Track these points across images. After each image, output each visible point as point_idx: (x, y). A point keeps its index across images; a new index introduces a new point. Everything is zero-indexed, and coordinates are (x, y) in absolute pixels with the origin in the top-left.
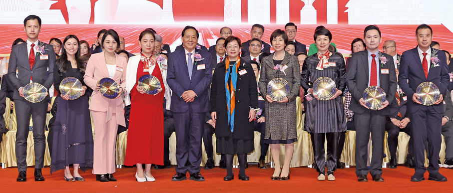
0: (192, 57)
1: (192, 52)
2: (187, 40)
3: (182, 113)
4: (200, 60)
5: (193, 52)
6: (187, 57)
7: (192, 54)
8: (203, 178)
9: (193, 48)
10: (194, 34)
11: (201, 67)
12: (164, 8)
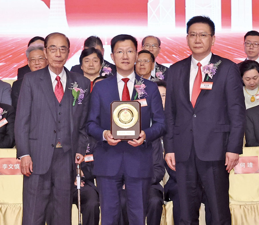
12: (51, 6)
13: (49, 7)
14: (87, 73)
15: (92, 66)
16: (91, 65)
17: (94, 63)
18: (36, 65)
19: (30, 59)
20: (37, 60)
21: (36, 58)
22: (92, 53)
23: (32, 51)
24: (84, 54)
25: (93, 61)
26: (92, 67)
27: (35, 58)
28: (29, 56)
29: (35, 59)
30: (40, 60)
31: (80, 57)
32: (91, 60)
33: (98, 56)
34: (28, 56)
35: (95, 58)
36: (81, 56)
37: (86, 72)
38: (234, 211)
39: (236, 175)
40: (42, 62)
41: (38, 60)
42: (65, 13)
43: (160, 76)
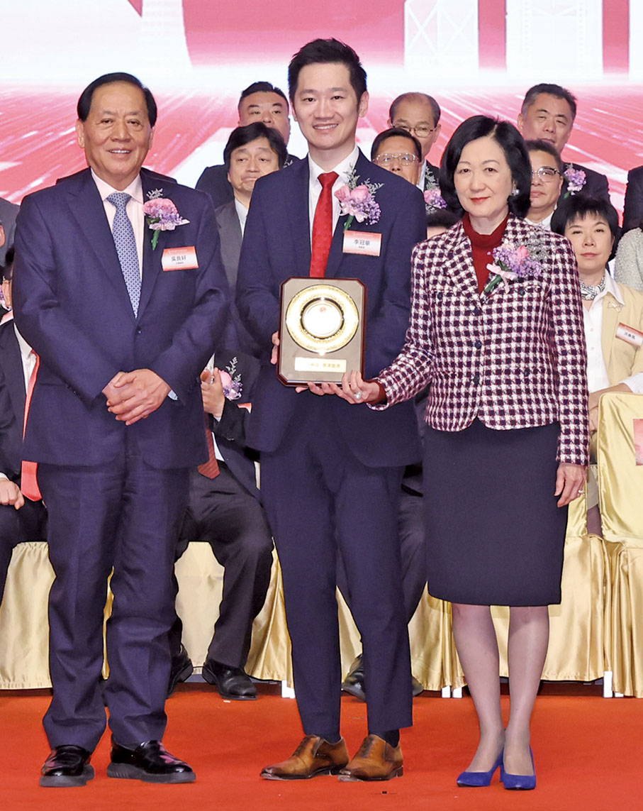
0: (136, 212)
1: (129, 190)
2: (102, 133)
3: (87, 469)
4: (171, 226)
5: (134, 189)
6: (110, 211)
7: (128, 198)
8: (187, 770)
9: (134, 169)
10: (137, 108)
11: (180, 259)
12: (144, 9)
13: (140, 13)
14: (242, 191)
15: (255, 171)
16: (252, 169)
17: (261, 163)
22: (255, 136)
24: (238, 139)
25: (257, 159)
26: (254, 174)
31: (224, 147)
32: (253, 158)
33: (271, 146)
35: (262, 150)
36: (227, 146)
37: (240, 188)
39: (639, 467)
42: (182, 29)
43: (436, 202)
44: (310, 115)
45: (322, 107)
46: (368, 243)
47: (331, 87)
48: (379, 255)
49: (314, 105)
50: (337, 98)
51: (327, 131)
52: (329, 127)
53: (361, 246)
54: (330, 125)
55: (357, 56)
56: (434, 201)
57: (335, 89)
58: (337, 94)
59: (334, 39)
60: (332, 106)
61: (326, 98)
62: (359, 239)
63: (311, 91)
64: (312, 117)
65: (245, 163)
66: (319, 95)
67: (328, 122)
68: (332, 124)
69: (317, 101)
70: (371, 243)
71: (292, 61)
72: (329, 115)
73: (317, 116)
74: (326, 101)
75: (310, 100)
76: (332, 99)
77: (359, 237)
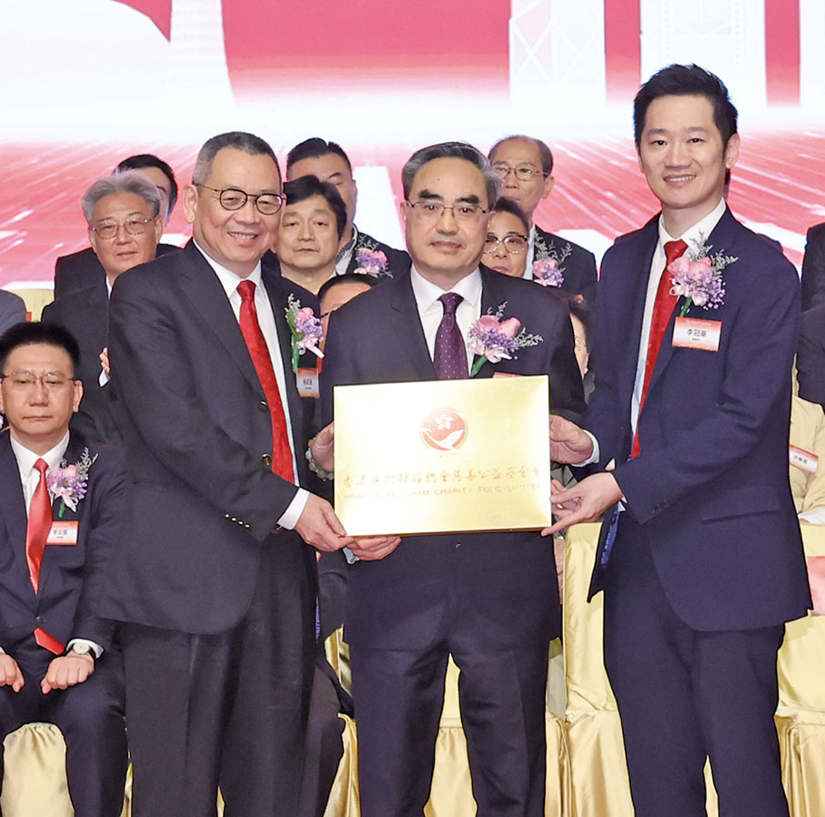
12: (174, 31)
14: (293, 267)
15: (310, 239)
16: (307, 236)
17: (316, 228)
18: (120, 244)
19: (98, 226)
20: (122, 229)
21: (117, 221)
22: (308, 195)
23: (104, 198)
26: (309, 243)
27: (115, 221)
28: (93, 215)
29: (115, 223)
30: (132, 229)
32: (306, 221)
34: (89, 214)
35: (319, 211)
37: (289, 262)
38: (807, 745)
40: (139, 235)
41: (126, 229)
43: (549, 274)
44: (660, 164)
45: (676, 152)
46: (704, 334)
47: (688, 125)
48: (716, 349)
49: (665, 149)
50: (696, 140)
51: (680, 184)
52: (684, 179)
53: (695, 337)
54: (685, 176)
55: (725, 88)
56: (546, 274)
57: (694, 129)
58: (695, 135)
59: (695, 66)
60: (689, 151)
61: (682, 141)
62: (693, 329)
63: (661, 131)
64: (662, 166)
65: (296, 229)
66: (672, 137)
67: (683, 172)
68: (689, 175)
69: (669, 145)
70: (707, 334)
71: (640, 92)
72: (684, 162)
73: (668, 164)
74: (680, 144)
75: (661, 143)
76: (689, 142)
77: (693, 326)
